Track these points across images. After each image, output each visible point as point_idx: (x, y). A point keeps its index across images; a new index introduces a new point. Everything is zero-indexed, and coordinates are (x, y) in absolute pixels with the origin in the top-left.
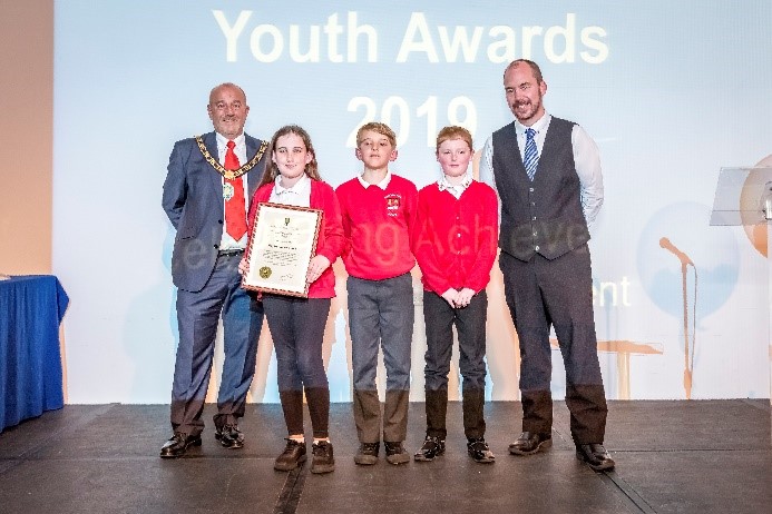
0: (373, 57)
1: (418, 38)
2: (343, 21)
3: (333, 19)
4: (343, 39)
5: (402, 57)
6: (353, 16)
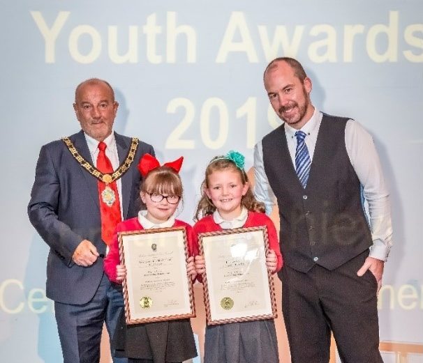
0: (192, 57)
1: (238, 38)
2: (162, 21)
3: (152, 19)
4: (161, 39)
5: (221, 58)
6: (171, 17)
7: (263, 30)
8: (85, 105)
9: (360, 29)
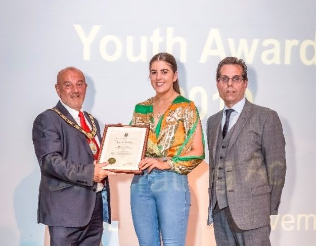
1: (214, 46)
2: (163, 34)
3: (156, 32)
5: (203, 60)
6: (170, 31)
7: (231, 41)
8: (67, 84)
9: (295, 42)
